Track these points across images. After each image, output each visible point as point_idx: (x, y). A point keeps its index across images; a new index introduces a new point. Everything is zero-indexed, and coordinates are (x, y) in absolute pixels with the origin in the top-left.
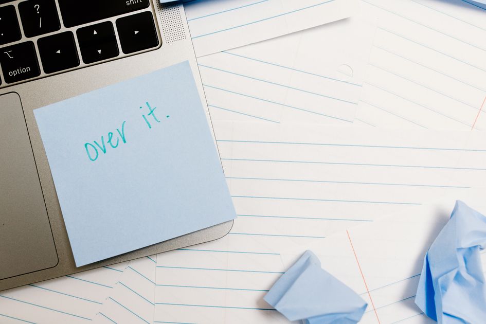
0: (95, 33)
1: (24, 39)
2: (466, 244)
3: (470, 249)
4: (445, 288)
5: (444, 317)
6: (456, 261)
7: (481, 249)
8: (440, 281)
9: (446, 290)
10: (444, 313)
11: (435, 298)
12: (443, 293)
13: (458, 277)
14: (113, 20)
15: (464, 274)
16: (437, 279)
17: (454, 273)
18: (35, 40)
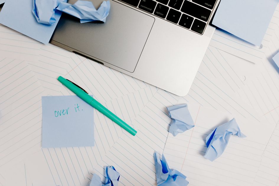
0: (187, 18)
1: (167, 6)
2: (229, 130)
3: (229, 132)
4: (216, 139)
5: (211, 147)
6: (224, 133)
7: (232, 134)
8: (216, 136)
9: (216, 140)
10: (212, 146)
11: (212, 140)
12: (215, 140)
13: (221, 138)
14: (195, 18)
15: (223, 138)
16: (215, 135)
17: (221, 136)
18: (170, 8)
